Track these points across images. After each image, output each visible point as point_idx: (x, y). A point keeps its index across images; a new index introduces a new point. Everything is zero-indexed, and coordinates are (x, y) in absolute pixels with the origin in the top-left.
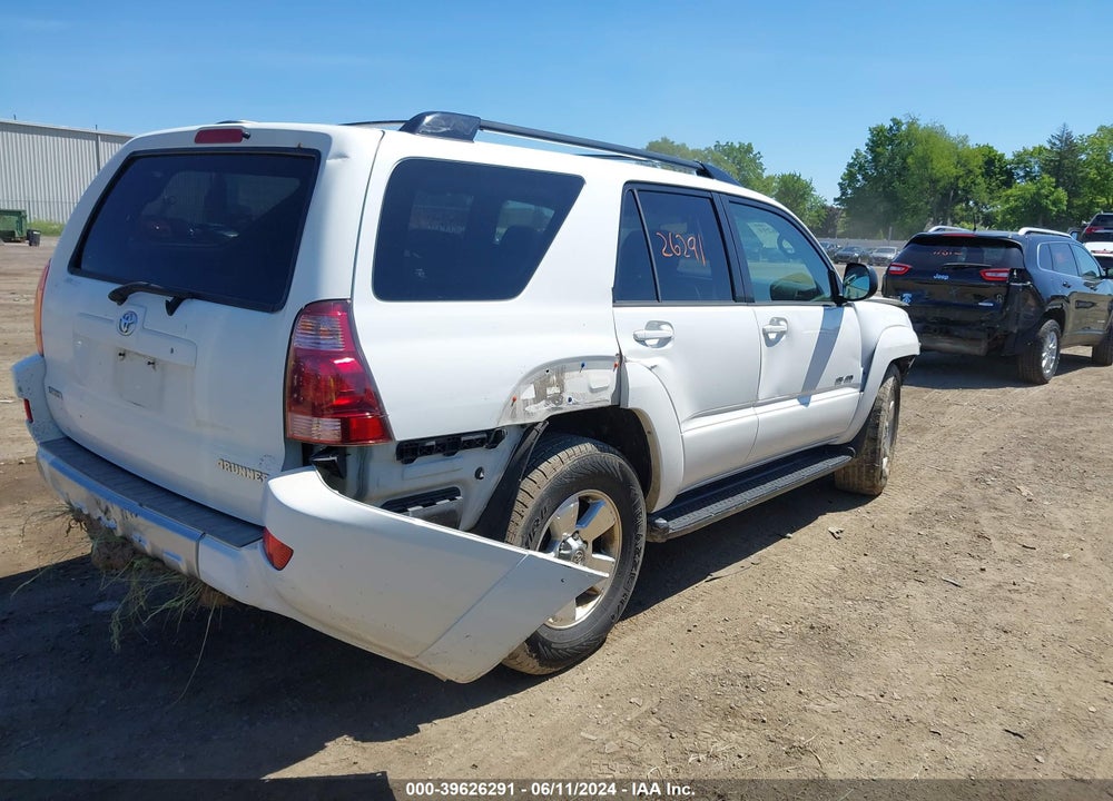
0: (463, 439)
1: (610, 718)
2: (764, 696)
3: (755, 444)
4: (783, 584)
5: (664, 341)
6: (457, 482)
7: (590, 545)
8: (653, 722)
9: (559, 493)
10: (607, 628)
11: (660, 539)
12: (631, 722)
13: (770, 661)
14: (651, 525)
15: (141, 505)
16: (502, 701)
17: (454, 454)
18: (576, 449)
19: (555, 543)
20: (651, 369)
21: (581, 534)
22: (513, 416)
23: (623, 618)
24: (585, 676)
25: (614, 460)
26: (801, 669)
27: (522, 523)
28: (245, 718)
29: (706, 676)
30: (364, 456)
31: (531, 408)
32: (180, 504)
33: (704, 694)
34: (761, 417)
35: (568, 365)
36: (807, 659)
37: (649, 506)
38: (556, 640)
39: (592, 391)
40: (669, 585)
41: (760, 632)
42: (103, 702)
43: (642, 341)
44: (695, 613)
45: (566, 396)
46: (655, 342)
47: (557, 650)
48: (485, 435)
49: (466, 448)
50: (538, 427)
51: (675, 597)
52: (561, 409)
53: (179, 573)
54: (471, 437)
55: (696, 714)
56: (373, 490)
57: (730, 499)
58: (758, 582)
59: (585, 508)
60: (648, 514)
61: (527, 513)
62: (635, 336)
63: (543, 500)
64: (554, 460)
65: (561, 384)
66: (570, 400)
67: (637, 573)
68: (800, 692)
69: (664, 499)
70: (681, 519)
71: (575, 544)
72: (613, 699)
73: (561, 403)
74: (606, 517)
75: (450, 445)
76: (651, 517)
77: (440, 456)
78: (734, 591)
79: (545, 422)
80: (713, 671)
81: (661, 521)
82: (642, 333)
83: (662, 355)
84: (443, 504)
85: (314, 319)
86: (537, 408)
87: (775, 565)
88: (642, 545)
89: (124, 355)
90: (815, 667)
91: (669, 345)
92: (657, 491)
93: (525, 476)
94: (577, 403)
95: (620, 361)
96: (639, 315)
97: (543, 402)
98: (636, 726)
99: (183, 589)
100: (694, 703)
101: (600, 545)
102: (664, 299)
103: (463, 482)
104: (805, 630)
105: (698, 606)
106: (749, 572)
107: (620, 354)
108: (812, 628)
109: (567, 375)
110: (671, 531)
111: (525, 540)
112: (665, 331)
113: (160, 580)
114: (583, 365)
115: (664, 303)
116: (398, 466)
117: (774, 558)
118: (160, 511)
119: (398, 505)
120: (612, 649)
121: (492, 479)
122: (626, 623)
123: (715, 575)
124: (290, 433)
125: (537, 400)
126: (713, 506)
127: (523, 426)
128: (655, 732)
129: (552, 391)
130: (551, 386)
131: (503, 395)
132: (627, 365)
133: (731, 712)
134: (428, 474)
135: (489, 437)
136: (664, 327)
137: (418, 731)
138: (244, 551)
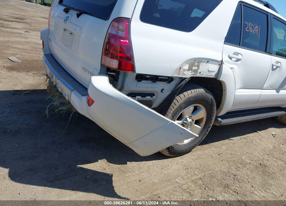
0: (159, 78)
1: (187, 177)
2: (240, 184)
3: (258, 101)
4: (253, 147)
5: (238, 60)
6: (154, 92)
7: (194, 122)
8: (200, 182)
9: (188, 103)
10: (193, 147)
11: (217, 125)
12: (193, 180)
13: (244, 172)
14: (216, 119)
15: (60, 77)
16: (154, 161)
17: (155, 82)
18: (198, 90)
19: (183, 118)
20: (231, 68)
21: (192, 117)
22: (179, 74)
23: (199, 145)
24: (182, 161)
25: (210, 96)
26: (254, 178)
27: (173, 110)
28: (79, 146)
29: (221, 171)
30: (125, 76)
31: (186, 72)
32: (71, 79)
33: (219, 177)
34: (262, 93)
35: (203, 60)
36: (257, 175)
37: (217, 113)
38: (176, 147)
39: (209, 71)
40: (216, 138)
41: (242, 161)
42: (44, 130)
43: (230, 58)
44: (222, 149)
45: (199, 71)
46: (235, 59)
47: (175, 150)
48: (167, 78)
49: (159, 81)
50: (186, 79)
51: (217, 143)
52: (196, 75)
53: (66, 100)
54: (162, 78)
55: (215, 183)
56: (126, 88)
57: (244, 117)
58: (245, 144)
59: (196, 109)
60: (216, 116)
61: (176, 107)
62: (229, 56)
63: (182, 104)
64: (189, 92)
65: (198, 67)
66: (200, 73)
67: (207, 133)
68: (252, 186)
69: (223, 112)
70: (226, 120)
71: (189, 120)
72: (189, 171)
73: (197, 73)
74: (202, 114)
75: (155, 79)
76: (217, 117)
77: (150, 82)
78: (236, 145)
79: (189, 78)
80: (224, 170)
81: (220, 119)
82: (231, 55)
83: (236, 65)
84: (148, 98)
85: (118, 23)
86: (188, 73)
87: (251, 140)
88: (211, 125)
89: (65, 30)
90: (259, 179)
91: (239, 62)
92: (221, 110)
93: (178, 95)
94: (202, 74)
95: (221, 63)
96: (232, 49)
97: (190, 71)
98: (194, 182)
99: (66, 105)
100: (215, 179)
101: (197, 122)
102: (242, 46)
103: (157, 92)
104: (258, 165)
105: (224, 147)
106: (243, 140)
107: (222, 61)
108: (260, 164)
109: (201, 64)
110: (222, 123)
111: (173, 115)
112: (240, 57)
113: (61, 100)
114: (208, 62)
115: (241, 47)
116: (136, 82)
117: (252, 138)
118: (65, 80)
119: (132, 95)
120: (193, 154)
121: (166, 93)
122: (199, 147)
123: (232, 139)
124: (103, 62)
125: (188, 70)
126: (238, 118)
127: (181, 78)
128: (200, 186)
129: (195, 68)
130: (194, 66)
131: (177, 65)
132: (223, 65)
133: (227, 186)
134: (145, 86)
135: (168, 79)
136: (239, 55)
137: (126, 164)
138: (83, 97)
